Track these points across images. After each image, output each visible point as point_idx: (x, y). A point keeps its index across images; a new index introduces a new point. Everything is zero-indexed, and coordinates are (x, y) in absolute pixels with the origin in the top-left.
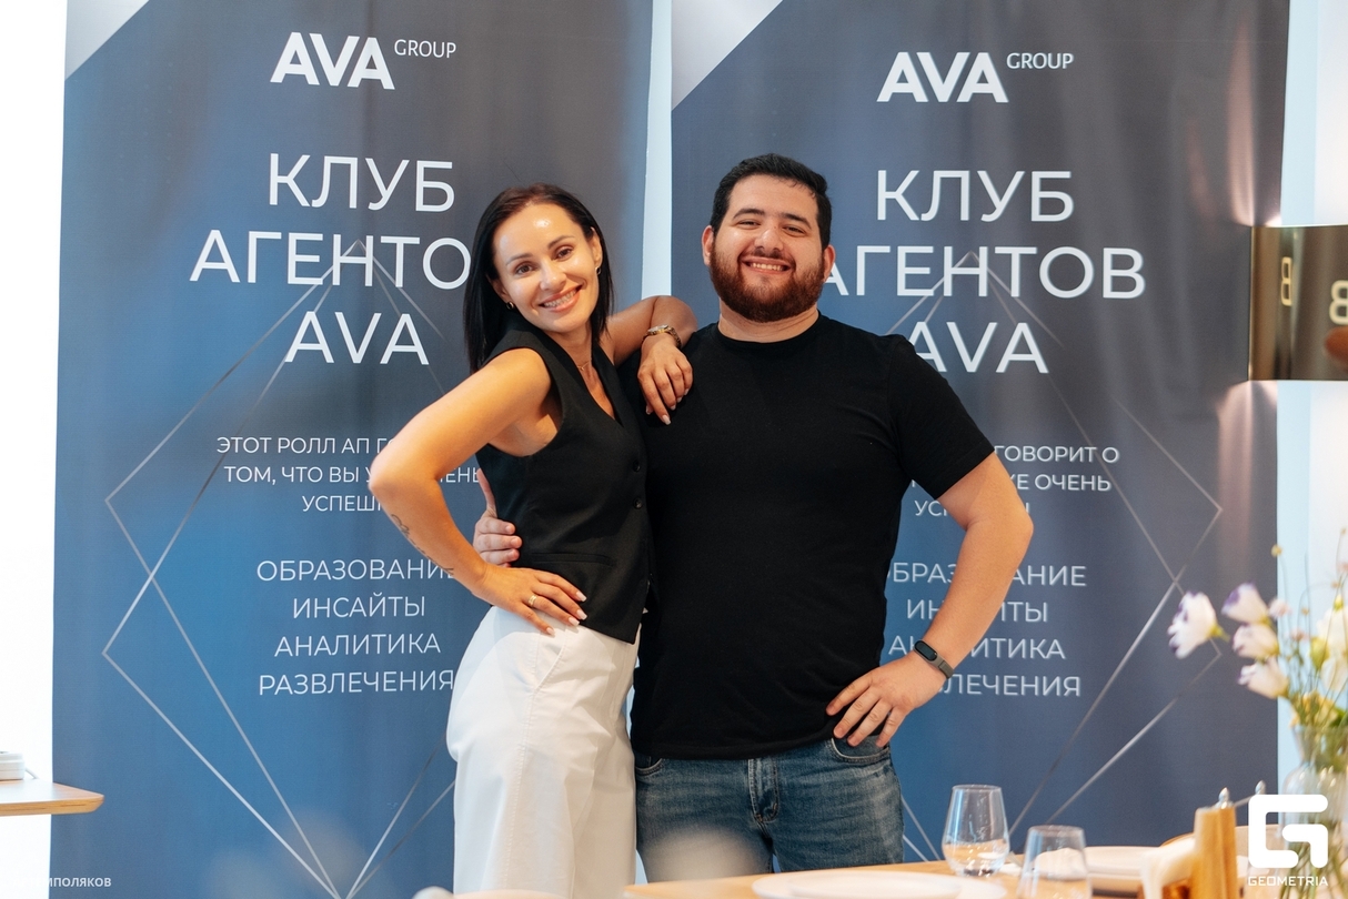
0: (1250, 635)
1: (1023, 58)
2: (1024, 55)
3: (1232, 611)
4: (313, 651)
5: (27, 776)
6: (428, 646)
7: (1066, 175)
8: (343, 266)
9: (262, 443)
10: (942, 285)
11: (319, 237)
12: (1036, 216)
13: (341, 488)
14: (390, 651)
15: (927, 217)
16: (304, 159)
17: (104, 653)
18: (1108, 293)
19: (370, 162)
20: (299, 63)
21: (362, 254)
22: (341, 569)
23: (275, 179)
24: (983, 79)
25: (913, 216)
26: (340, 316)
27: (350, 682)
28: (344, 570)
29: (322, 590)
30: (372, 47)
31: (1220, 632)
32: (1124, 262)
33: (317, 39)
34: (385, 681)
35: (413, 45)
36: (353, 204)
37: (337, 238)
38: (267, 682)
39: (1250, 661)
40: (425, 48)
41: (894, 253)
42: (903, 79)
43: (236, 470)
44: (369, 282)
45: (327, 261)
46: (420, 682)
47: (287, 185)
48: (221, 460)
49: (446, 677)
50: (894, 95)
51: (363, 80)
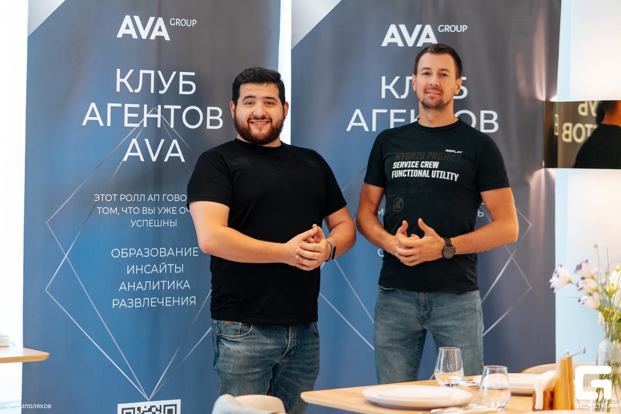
1: (445, 27)
2: (446, 26)
4: (136, 288)
5: (11, 345)
6: (185, 286)
8: (148, 118)
9: (113, 197)
11: (138, 106)
13: (147, 217)
14: (169, 288)
15: (403, 97)
16: (131, 71)
17: (46, 290)
19: (160, 72)
20: (129, 29)
21: (157, 113)
22: (148, 252)
23: (119, 80)
24: (428, 36)
25: (397, 96)
26: (147, 140)
27: (152, 302)
28: (149, 252)
29: (139, 261)
30: (161, 21)
32: (489, 117)
33: (137, 18)
34: (167, 301)
35: (178, 21)
36: (152, 91)
37: (146, 106)
38: (116, 302)
40: (183, 22)
41: (389, 113)
42: (393, 36)
43: (102, 209)
44: (159, 126)
45: (141, 116)
46: (182, 302)
47: (124, 82)
48: (96, 205)
49: (193, 300)
50: (389, 43)
51: (157, 36)
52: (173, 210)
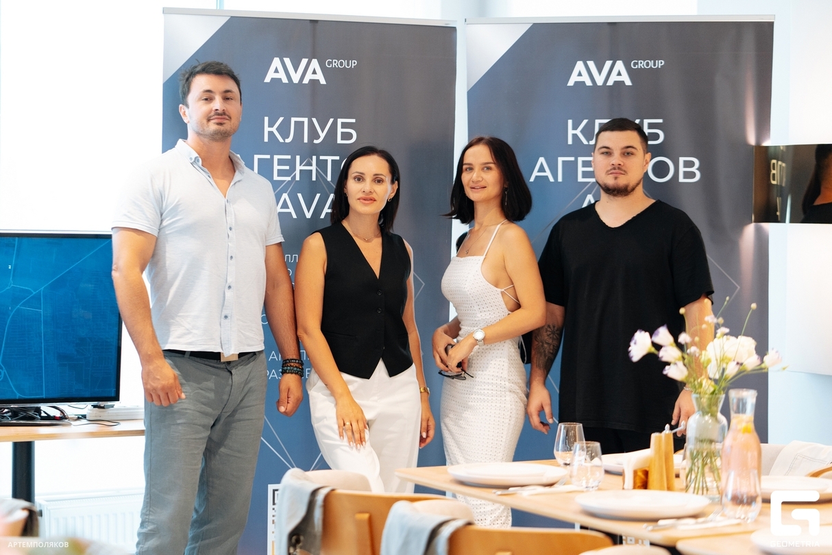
0: (666, 351)
1: (639, 63)
2: (639, 61)
3: (657, 339)
7: (660, 121)
8: (301, 171)
11: (289, 157)
16: (281, 119)
18: (681, 179)
19: (314, 120)
20: (278, 72)
21: (311, 165)
23: (267, 129)
24: (619, 74)
25: (585, 142)
26: (300, 195)
30: (315, 63)
31: (653, 350)
32: (691, 164)
33: (287, 61)
35: (335, 62)
36: (306, 141)
37: (298, 158)
39: (668, 364)
40: (341, 64)
41: (576, 161)
42: (580, 74)
44: (314, 178)
45: (293, 168)
47: (272, 132)
50: (576, 82)
51: (310, 80)
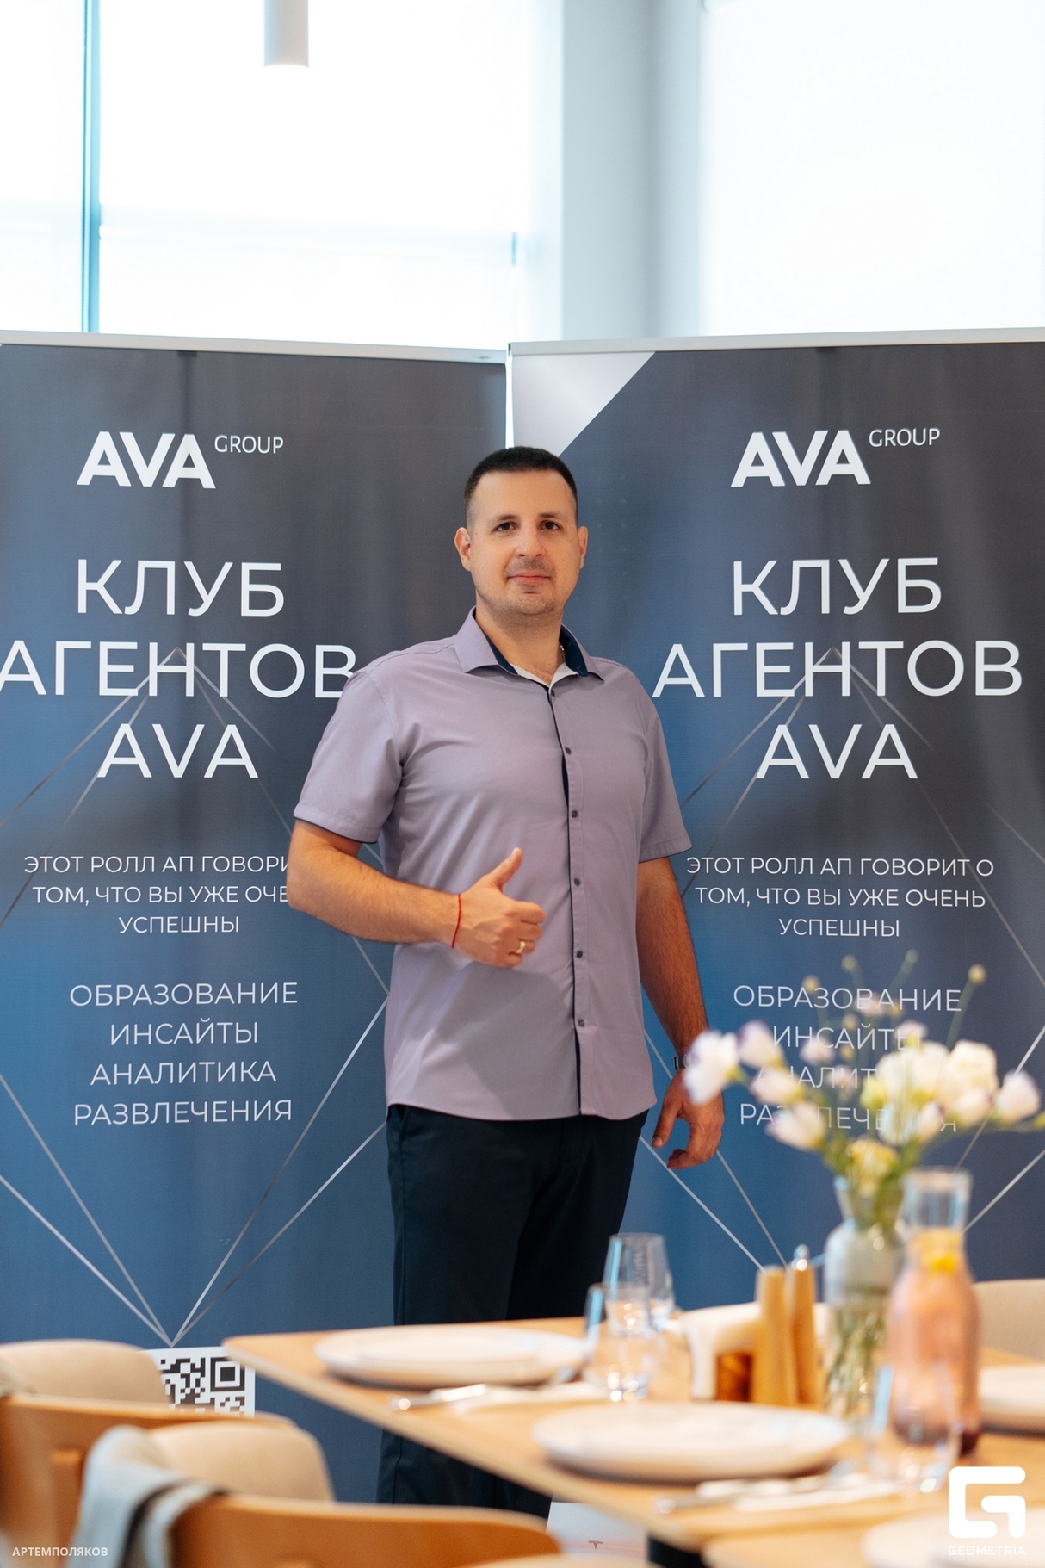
0: (768, 1080)
1: (887, 435)
2: (887, 431)
4: (133, 1080)
6: (261, 1075)
7: (933, 561)
8: (160, 676)
9: (73, 862)
10: (803, 685)
11: (133, 646)
12: (903, 608)
13: (163, 909)
14: (220, 1080)
15: (787, 610)
16: (115, 564)
18: (981, 690)
19: (190, 566)
20: (108, 463)
21: (183, 662)
22: (164, 994)
23: (84, 586)
24: (843, 459)
25: (771, 610)
26: (158, 729)
27: (176, 1113)
28: (167, 994)
29: (142, 1015)
30: (190, 444)
31: (741, 1077)
32: (1003, 656)
33: (128, 438)
34: (215, 1112)
35: (235, 441)
36: (171, 610)
37: (153, 647)
38: (83, 1112)
39: (779, 1108)
40: (249, 444)
41: (752, 651)
42: (758, 461)
43: (45, 891)
44: (190, 692)
45: (143, 670)
46: (254, 1112)
47: (96, 592)
48: (29, 880)
49: (283, 1107)
50: (749, 479)
51: (180, 480)
52: (229, 894)
